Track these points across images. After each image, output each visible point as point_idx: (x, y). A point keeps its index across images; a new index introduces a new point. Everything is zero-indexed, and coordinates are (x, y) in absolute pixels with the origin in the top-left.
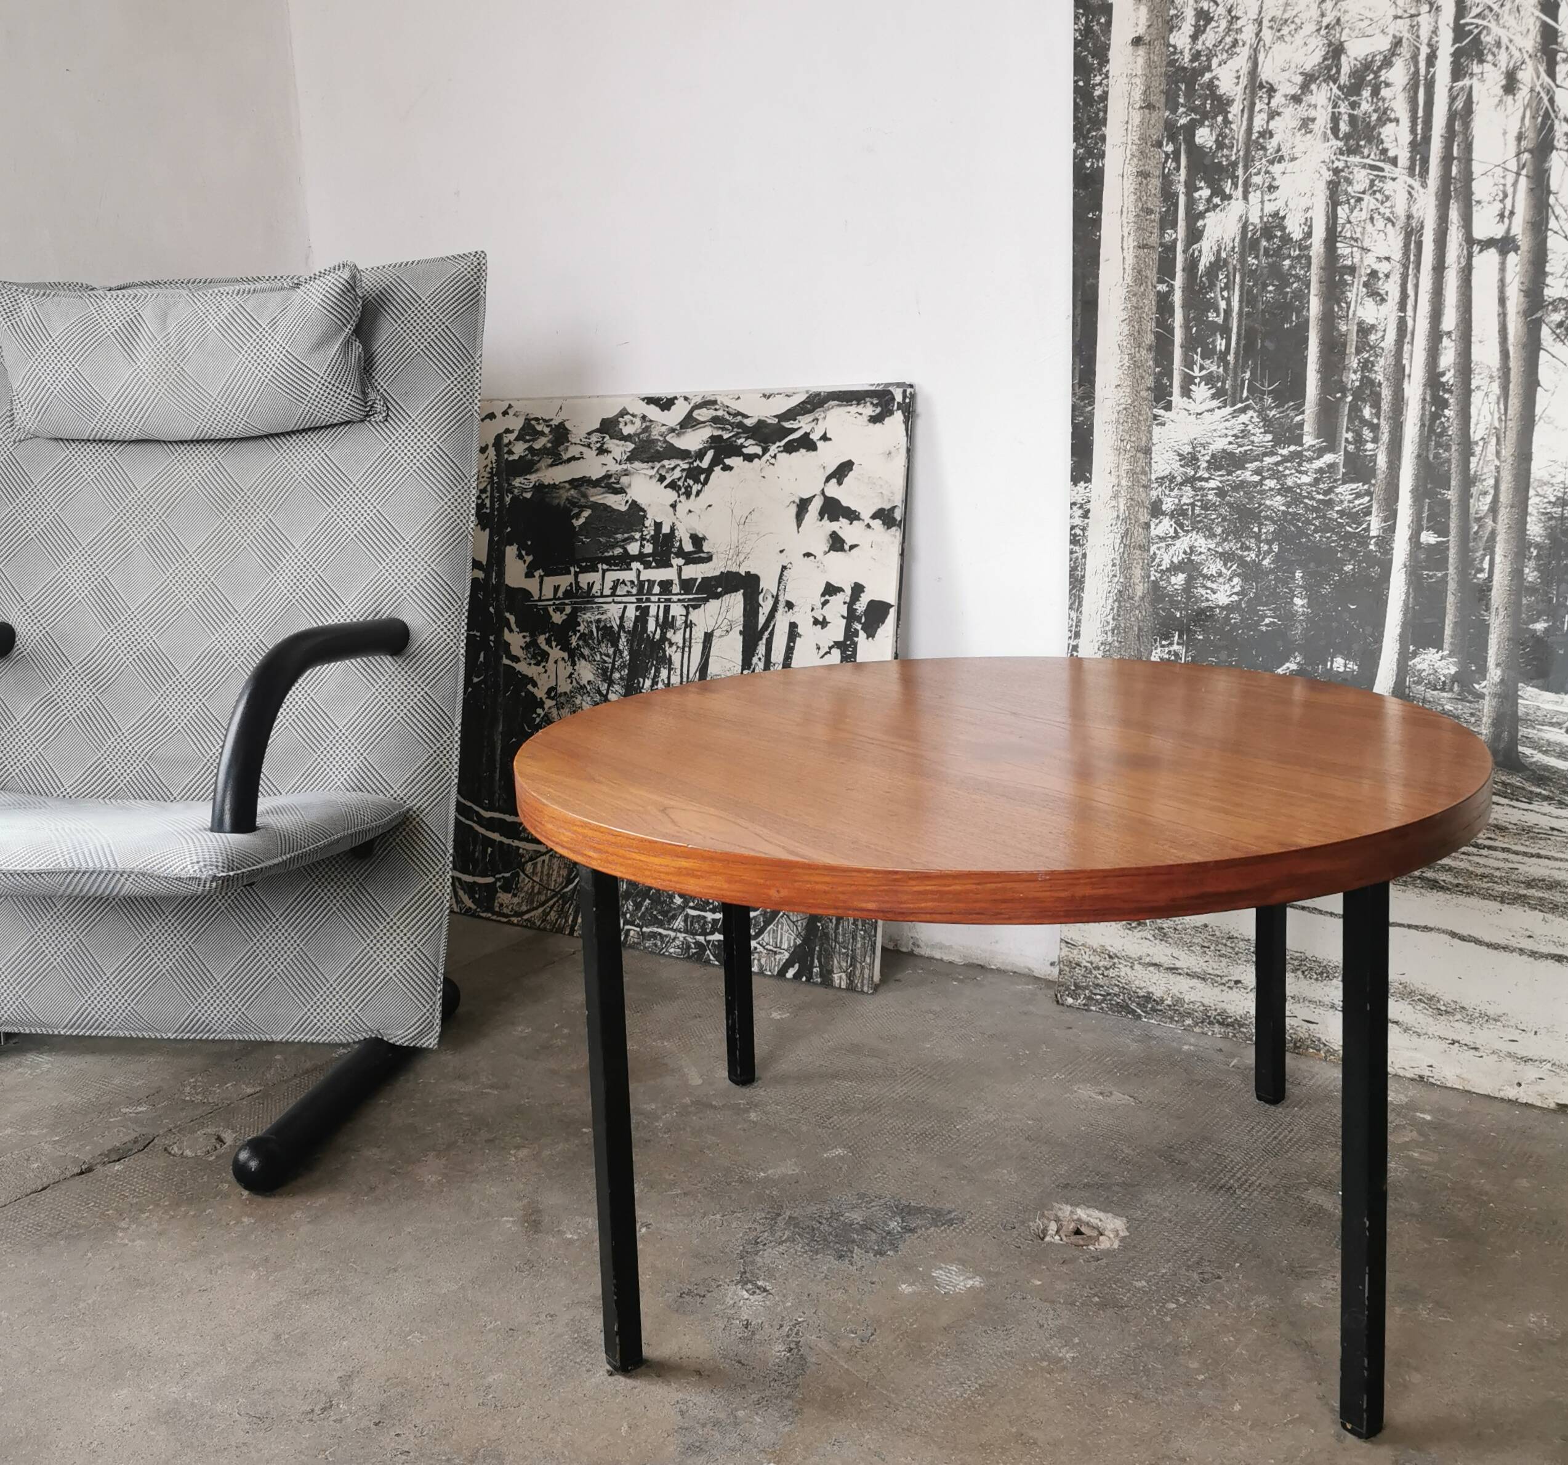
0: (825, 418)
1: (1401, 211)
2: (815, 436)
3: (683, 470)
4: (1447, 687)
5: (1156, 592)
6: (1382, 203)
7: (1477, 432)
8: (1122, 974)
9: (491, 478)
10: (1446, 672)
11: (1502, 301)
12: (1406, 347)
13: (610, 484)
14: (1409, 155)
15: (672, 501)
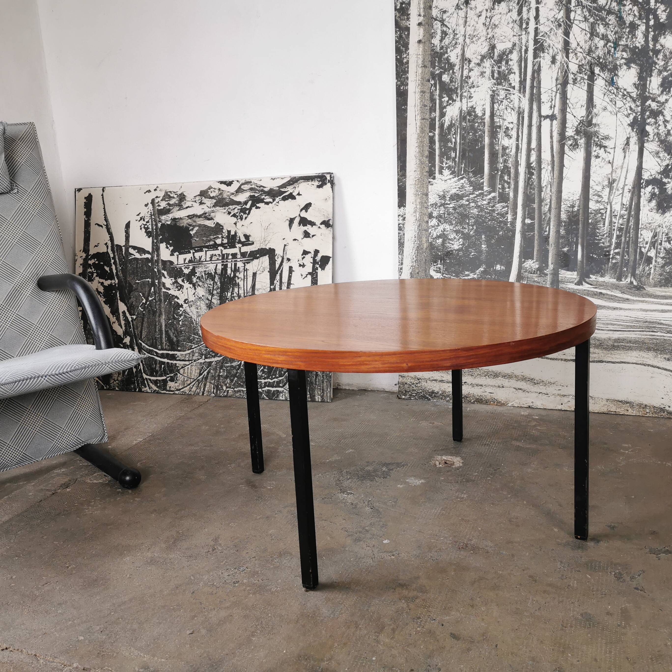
0: (298, 187)
1: (516, 105)
2: (294, 194)
3: (238, 209)
4: (535, 273)
5: (432, 246)
6: (510, 103)
7: (544, 184)
8: (423, 385)
9: (151, 216)
10: (535, 267)
11: (551, 137)
12: (519, 154)
13: (206, 216)
14: (519, 85)
15: (234, 222)
